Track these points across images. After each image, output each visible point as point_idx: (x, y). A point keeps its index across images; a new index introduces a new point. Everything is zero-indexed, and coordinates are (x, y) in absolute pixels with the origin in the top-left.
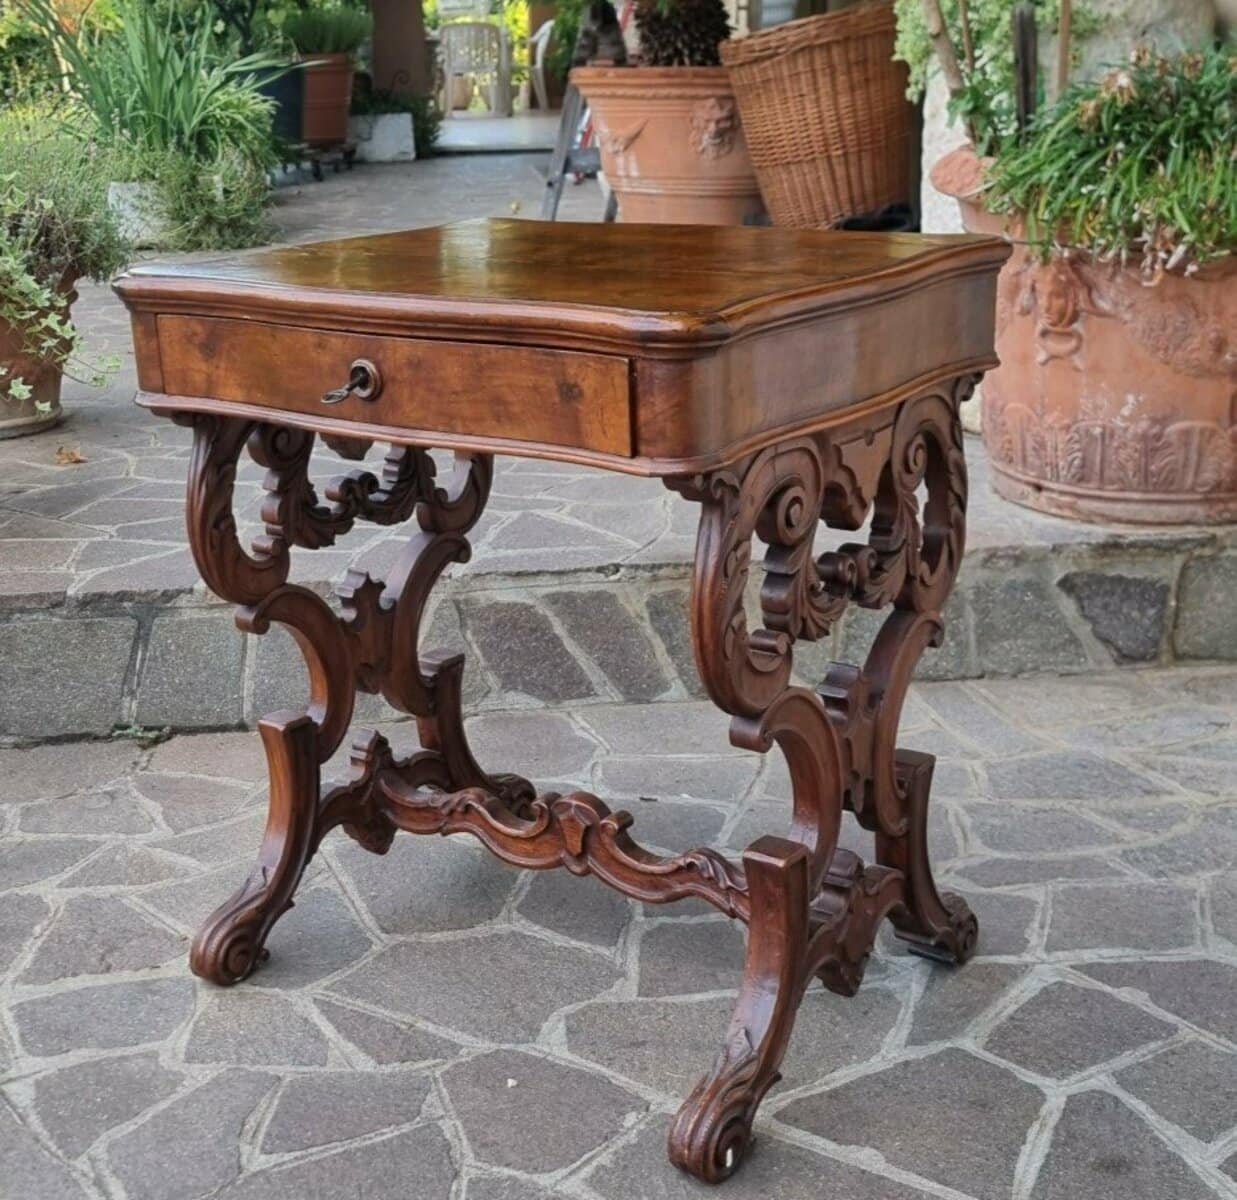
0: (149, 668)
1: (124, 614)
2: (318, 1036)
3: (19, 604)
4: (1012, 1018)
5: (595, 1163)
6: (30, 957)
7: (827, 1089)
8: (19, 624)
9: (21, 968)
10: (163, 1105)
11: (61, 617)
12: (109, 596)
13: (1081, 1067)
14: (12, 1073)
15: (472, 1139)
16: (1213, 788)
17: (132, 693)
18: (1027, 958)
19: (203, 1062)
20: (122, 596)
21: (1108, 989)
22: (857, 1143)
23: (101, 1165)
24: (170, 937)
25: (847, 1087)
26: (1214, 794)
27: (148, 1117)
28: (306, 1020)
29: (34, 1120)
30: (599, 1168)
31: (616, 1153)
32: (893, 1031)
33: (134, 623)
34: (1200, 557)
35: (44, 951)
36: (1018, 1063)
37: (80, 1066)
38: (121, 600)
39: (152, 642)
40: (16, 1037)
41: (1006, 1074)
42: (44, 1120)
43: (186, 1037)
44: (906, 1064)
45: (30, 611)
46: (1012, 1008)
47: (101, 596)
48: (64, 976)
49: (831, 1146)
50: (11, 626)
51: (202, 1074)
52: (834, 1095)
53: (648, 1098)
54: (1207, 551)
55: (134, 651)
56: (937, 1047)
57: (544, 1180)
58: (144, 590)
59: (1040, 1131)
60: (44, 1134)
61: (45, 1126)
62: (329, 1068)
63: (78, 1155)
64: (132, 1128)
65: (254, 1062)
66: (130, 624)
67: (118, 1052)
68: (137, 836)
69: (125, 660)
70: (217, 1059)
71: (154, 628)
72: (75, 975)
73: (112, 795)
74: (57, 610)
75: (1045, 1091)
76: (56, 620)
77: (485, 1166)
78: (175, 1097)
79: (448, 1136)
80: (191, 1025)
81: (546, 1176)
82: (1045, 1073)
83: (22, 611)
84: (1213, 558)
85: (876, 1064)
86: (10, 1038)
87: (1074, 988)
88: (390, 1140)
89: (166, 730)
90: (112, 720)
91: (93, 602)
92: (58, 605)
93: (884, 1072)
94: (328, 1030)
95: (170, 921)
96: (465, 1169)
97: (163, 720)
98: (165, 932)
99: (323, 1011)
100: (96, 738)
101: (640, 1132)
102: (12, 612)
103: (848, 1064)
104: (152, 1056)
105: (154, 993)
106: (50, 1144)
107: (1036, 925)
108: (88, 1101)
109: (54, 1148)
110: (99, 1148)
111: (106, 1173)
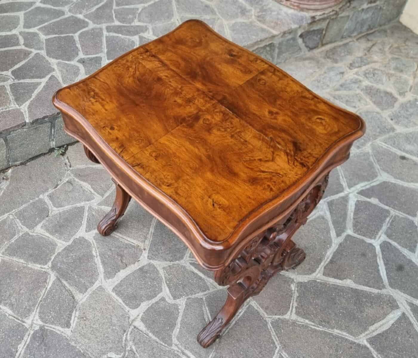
0: (57, 133)
1: (46, 122)
2: (200, 278)
3: (12, 129)
4: (354, 219)
5: (294, 307)
6: (101, 266)
7: (329, 260)
8: (14, 134)
9: (102, 273)
10: (180, 319)
11: (26, 129)
12: (40, 119)
13: (377, 233)
14: (132, 318)
15: (262, 307)
16: (354, 105)
17: (53, 140)
18: (346, 192)
19: (178, 298)
20: (44, 118)
21: (368, 200)
22: (345, 279)
23: (180, 347)
24: (134, 247)
25: (333, 258)
26: (355, 107)
27: (179, 325)
28: (193, 272)
29: (150, 334)
30: (296, 308)
31: (296, 301)
32: (331, 232)
33: (50, 124)
34: (333, 19)
35: (103, 263)
36: (364, 236)
37: (148, 309)
38: (44, 119)
39: (56, 126)
40: (122, 303)
41: (363, 241)
42: (154, 334)
43: (167, 289)
44: (340, 244)
45: (16, 130)
46: (352, 214)
47: (37, 120)
48: (116, 272)
49: (340, 281)
50: (11, 136)
51: (182, 303)
52: (331, 262)
53: (292, 277)
54: (334, 17)
55: (51, 130)
56: (344, 235)
57: (287, 317)
58: (51, 114)
59: (380, 260)
60: (158, 340)
61: (156, 336)
62: (211, 290)
63: (172, 345)
64: (178, 330)
65: (192, 294)
66: (49, 124)
67: (154, 301)
68: (92, 201)
69: (49, 133)
70: (181, 296)
71: (56, 123)
72: (119, 271)
73: (69, 182)
74: (24, 127)
75: (374, 244)
76: (25, 130)
77: (271, 316)
78: (181, 314)
79: (256, 308)
80: (165, 283)
81: (286, 315)
82: (371, 238)
83: (13, 131)
84: (336, 18)
85: (334, 247)
86: (121, 303)
87: (362, 202)
88: (244, 314)
89: (65, 146)
90: (48, 149)
91: (36, 122)
92: (25, 125)
93: (337, 249)
94: (201, 274)
95: (129, 239)
96: (267, 319)
97: (63, 144)
98: (131, 244)
99: (195, 267)
100: (45, 154)
101: (297, 291)
102: (10, 132)
103: (328, 249)
104: (163, 299)
105: (146, 272)
106: (162, 343)
107: (341, 177)
108: (160, 323)
109: (164, 344)
110: (175, 340)
111: (183, 349)
